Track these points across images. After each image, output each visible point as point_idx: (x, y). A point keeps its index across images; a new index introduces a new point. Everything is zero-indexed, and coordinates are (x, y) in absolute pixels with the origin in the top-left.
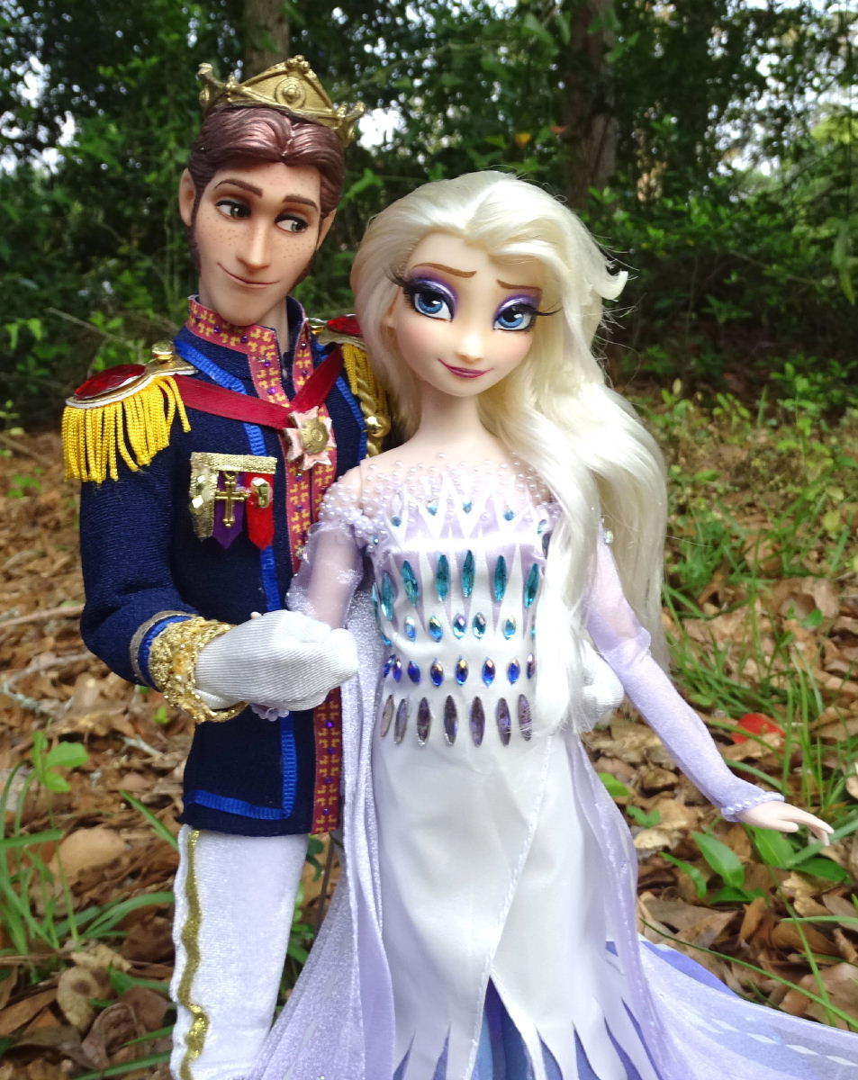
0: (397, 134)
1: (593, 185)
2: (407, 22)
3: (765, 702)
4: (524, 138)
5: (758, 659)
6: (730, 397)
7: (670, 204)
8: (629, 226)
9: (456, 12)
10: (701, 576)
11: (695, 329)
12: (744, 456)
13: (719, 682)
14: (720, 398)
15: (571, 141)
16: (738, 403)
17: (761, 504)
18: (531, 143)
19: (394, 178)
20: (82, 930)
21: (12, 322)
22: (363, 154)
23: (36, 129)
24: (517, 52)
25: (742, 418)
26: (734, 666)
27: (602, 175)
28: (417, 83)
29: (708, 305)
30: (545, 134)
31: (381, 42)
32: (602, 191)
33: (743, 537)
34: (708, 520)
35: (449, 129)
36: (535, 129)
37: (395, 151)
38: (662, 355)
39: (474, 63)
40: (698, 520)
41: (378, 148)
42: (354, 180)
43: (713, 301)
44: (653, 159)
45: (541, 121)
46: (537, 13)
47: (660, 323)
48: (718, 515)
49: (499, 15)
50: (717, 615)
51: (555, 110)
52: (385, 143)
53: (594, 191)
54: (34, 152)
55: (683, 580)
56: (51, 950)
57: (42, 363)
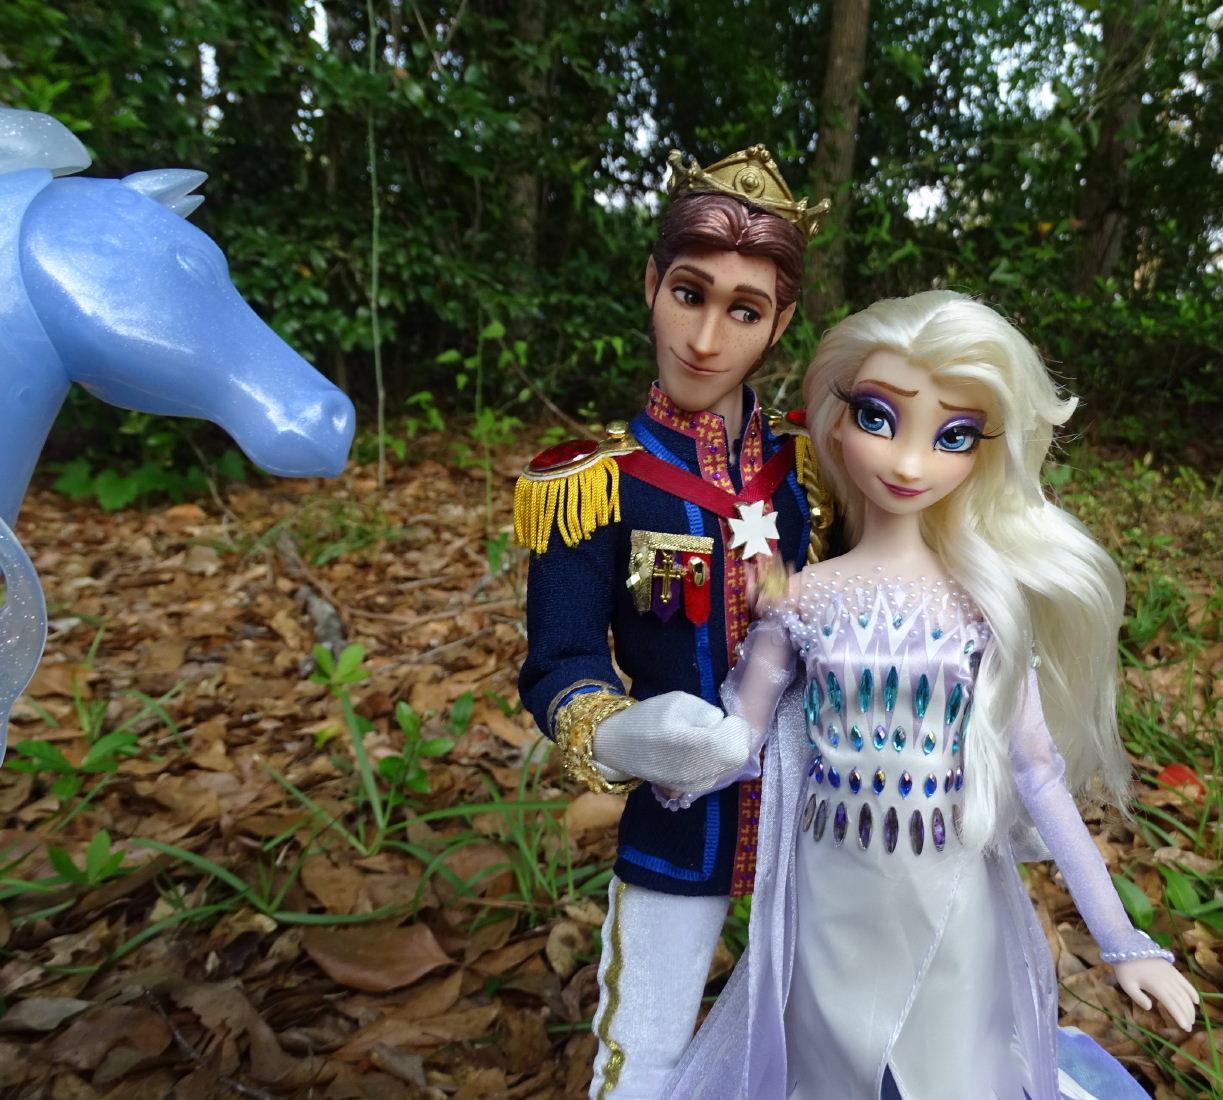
0: (938, 210)
1: (1099, 272)
2: (959, 114)
3: (1189, 754)
4: (1046, 227)
5: (1188, 713)
6: (1191, 470)
7: (1163, 298)
8: (1125, 313)
9: (1001, 109)
10: (1147, 631)
11: (1168, 406)
12: (1197, 525)
13: (1151, 729)
14: (1182, 470)
15: (1084, 233)
16: (1196, 476)
17: (1207, 570)
18: (1052, 232)
19: (931, 250)
20: (578, 884)
21: (599, 338)
22: (908, 223)
23: (641, 176)
24: (1049, 149)
25: (1199, 490)
26: (1165, 715)
27: (1108, 264)
28: (961, 167)
29: (1181, 386)
30: (1064, 225)
31: (935, 130)
32: (1106, 280)
33: (1189, 601)
34: (1160, 582)
35: (983, 209)
36: (1056, 220)
37: (934, 225)
38: (1136, 425)
39: (1012, 156)
40: (1149, 578)
41: (921, 221)
42: (897, 247)
43: (1188, 385)
44: (1152, 254)
45: (1062, 213)
46: (1072, 118)
47: (1138, 398)
48: (1168, 579)
49: (1038, 115)
50: (1156, 667)
51: (1074, 204)
52: (927, 218)
53: (1099, 280)
54: (639, 193)
55: (1131, 632)
56: (550, 900)
57: (622, 373)
